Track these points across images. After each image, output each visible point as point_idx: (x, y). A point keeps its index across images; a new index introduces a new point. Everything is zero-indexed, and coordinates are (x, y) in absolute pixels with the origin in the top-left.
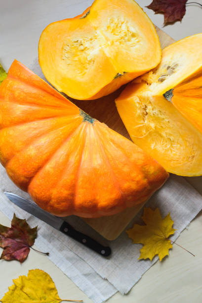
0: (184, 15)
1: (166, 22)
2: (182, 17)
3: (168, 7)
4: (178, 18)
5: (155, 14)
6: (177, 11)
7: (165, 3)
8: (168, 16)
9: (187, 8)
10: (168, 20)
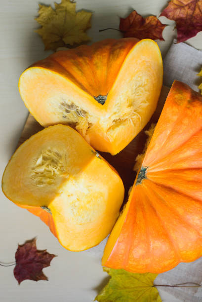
0: (16, 253)
1: (33, 243)
2: (18, 250)
3: (33, 259)
4: (22, 248)
5: (46, 250)
6: (24, 255)
7: (38, 262)
8: (33, 249)
9: (14, 260)
10: (32, 245)
